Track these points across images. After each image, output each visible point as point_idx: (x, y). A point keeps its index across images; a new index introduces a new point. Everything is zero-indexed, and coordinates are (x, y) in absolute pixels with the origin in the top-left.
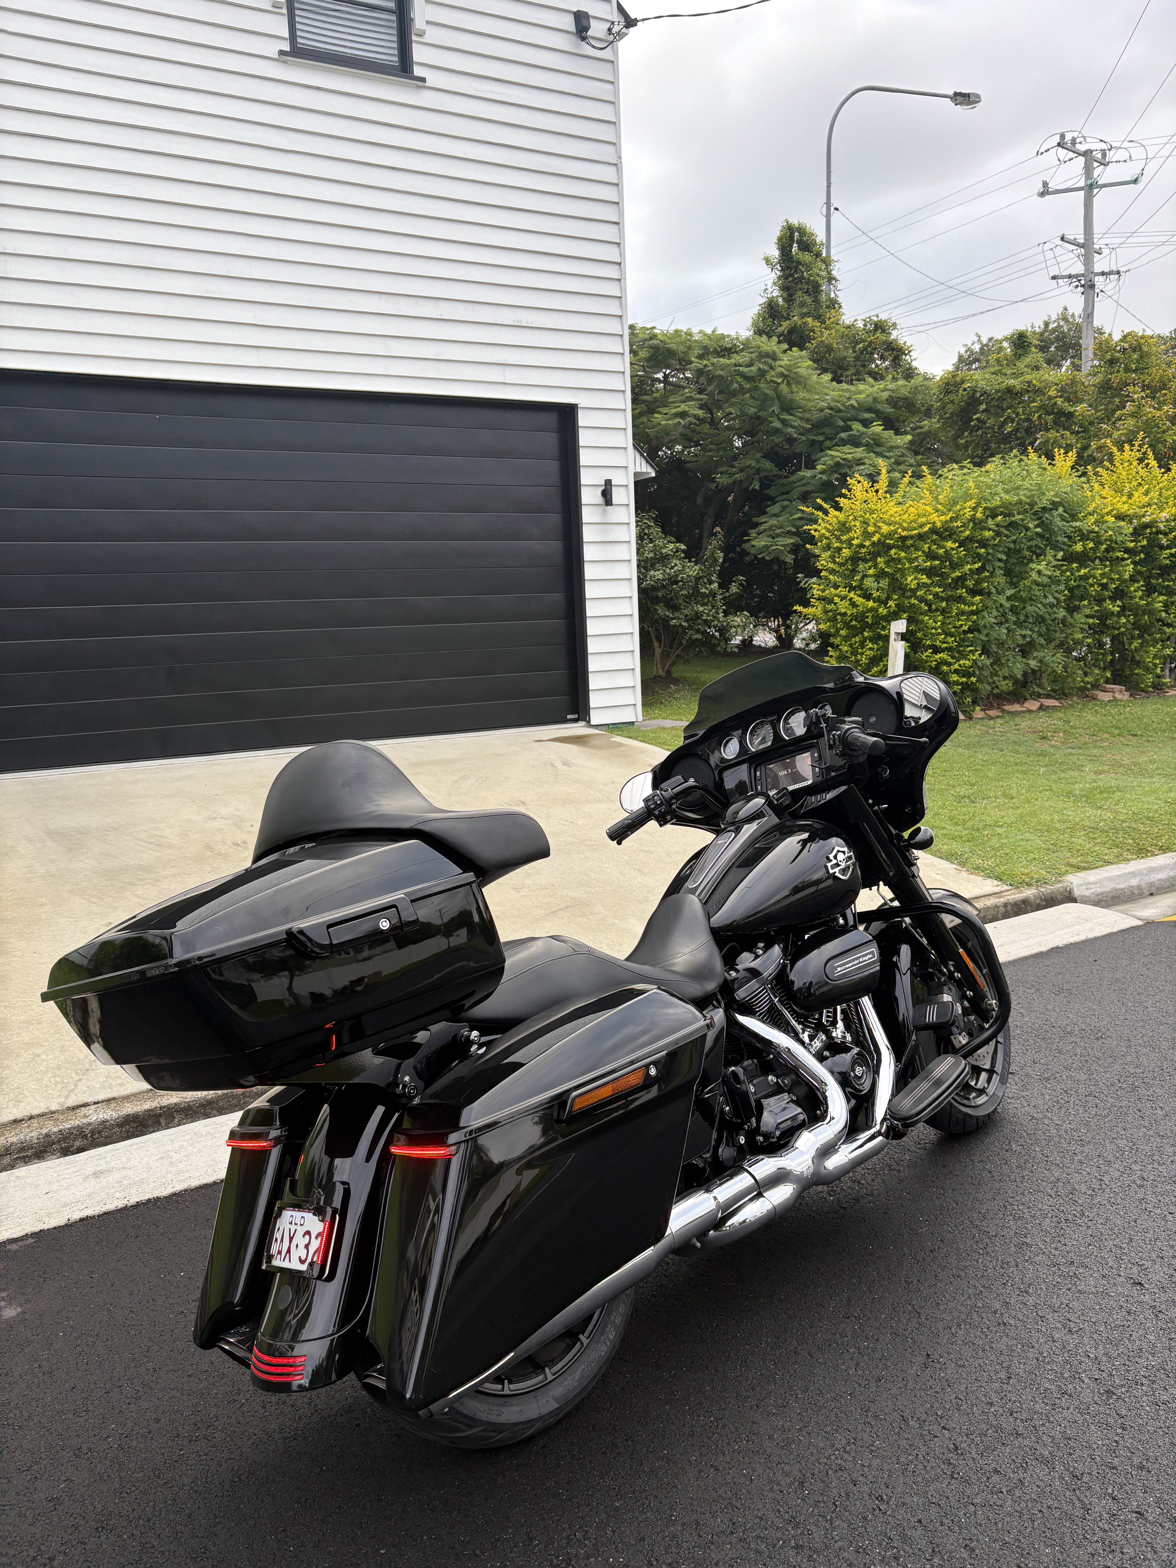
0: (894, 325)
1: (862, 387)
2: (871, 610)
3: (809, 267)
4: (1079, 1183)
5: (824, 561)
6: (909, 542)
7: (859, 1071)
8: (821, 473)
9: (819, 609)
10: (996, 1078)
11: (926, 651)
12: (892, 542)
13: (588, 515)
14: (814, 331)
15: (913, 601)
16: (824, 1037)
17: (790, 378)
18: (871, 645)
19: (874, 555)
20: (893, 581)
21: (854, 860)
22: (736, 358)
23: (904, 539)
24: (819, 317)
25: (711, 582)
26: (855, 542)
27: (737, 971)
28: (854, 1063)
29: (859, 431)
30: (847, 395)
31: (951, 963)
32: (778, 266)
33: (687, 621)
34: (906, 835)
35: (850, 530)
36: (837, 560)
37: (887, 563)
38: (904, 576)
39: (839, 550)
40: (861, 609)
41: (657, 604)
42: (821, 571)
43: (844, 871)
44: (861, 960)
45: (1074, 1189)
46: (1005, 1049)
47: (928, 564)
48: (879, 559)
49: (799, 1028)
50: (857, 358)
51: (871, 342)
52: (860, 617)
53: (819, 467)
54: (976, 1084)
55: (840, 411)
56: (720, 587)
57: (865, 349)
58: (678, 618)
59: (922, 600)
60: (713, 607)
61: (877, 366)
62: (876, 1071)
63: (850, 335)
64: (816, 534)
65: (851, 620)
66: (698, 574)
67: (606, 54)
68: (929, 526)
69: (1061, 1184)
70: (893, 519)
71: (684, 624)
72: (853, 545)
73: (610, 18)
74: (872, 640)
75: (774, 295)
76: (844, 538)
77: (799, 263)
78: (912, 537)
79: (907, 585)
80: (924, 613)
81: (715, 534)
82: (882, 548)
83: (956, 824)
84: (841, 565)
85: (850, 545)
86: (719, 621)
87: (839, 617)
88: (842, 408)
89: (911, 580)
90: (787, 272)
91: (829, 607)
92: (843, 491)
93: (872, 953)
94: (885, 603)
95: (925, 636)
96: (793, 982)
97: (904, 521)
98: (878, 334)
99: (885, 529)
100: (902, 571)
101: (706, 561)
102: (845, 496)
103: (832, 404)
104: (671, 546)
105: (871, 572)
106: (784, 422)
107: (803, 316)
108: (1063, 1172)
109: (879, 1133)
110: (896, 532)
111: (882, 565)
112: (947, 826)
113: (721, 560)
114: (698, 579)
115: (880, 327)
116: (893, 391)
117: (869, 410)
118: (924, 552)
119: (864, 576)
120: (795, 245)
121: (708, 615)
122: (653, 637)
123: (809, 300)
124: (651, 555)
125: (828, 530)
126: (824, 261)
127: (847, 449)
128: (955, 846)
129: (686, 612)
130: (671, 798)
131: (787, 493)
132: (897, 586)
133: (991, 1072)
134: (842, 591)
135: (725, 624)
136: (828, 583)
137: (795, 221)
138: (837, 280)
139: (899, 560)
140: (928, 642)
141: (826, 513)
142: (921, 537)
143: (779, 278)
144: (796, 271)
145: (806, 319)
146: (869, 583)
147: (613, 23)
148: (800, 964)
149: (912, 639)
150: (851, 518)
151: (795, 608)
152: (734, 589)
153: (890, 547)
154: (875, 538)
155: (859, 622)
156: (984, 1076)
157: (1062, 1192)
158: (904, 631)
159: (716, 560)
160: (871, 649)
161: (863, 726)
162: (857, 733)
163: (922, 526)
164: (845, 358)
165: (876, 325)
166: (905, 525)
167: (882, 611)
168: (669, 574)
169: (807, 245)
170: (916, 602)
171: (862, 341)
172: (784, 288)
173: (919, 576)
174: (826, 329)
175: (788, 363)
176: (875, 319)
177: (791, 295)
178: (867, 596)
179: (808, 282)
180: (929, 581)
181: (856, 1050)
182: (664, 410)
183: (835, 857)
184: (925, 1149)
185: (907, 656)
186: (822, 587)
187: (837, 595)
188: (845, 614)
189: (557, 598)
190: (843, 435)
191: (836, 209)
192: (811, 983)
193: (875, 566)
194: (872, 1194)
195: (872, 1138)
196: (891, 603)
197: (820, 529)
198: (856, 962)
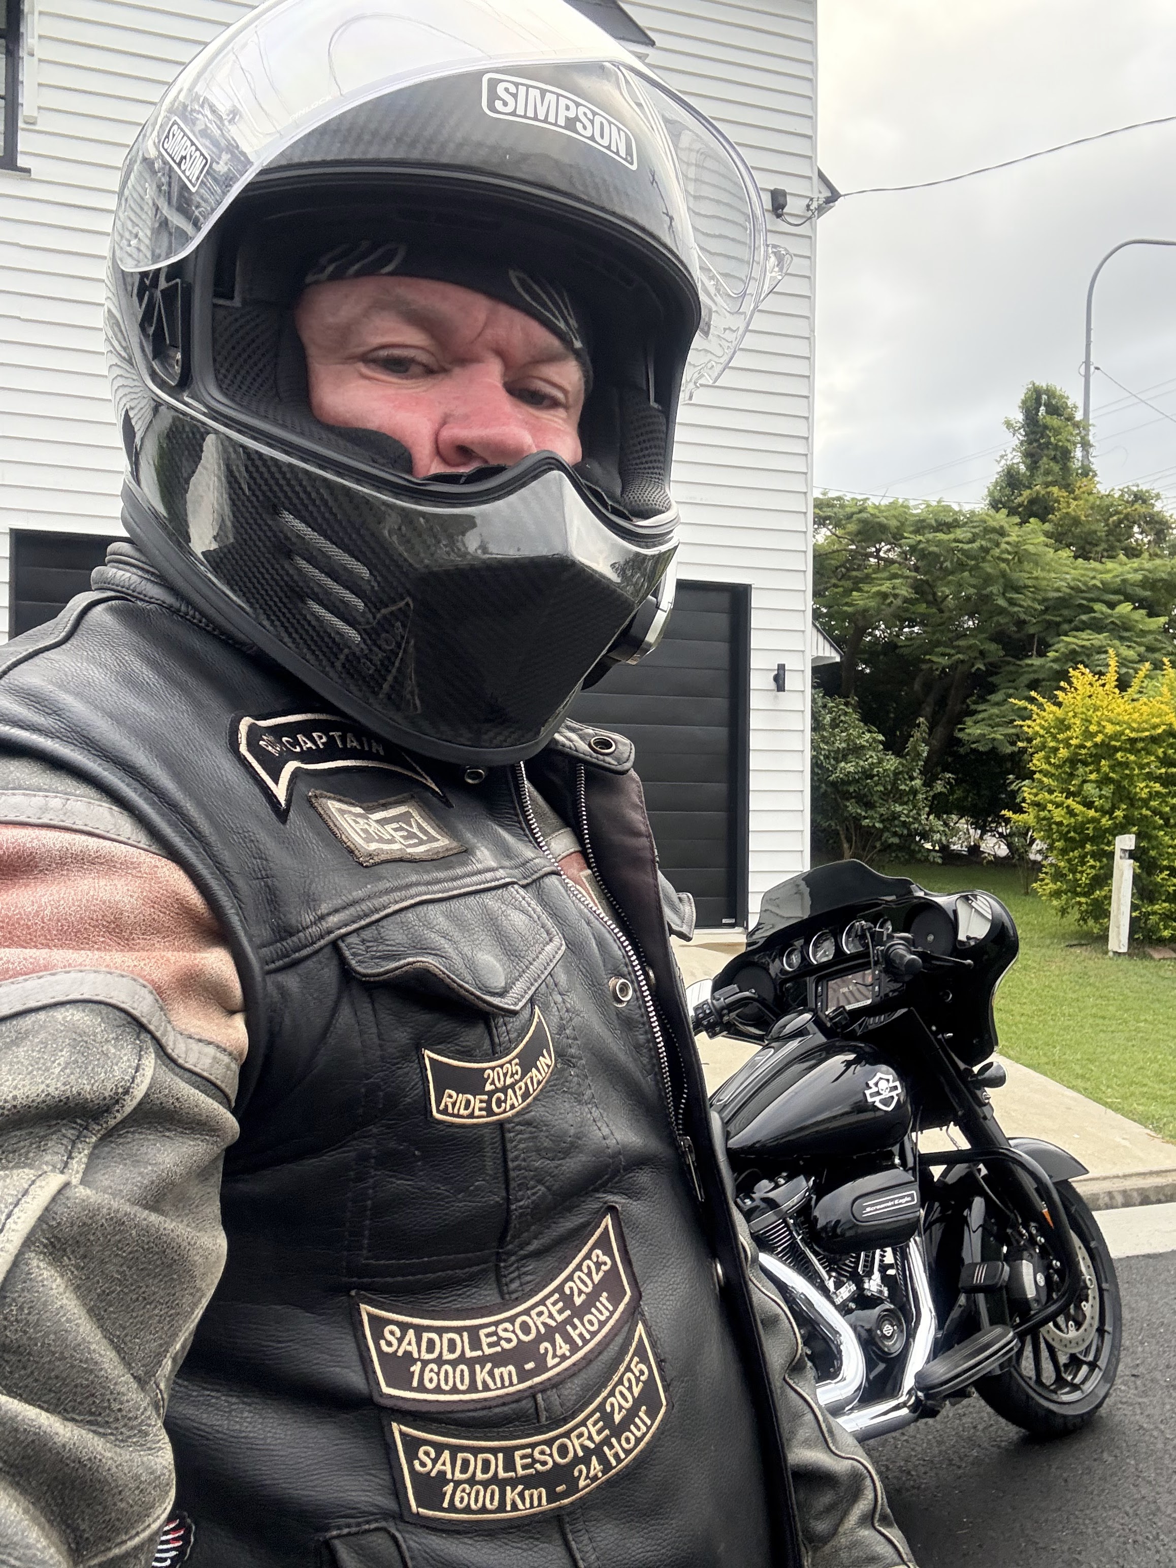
0: (1158, 496)
1: (1110, 565)
2: (1093, 820)
3: (1057, 432)
4: (1167, 1504)
5: (1037, 762)
6: (1140, 745)
7: (888, 1329)
8: (1053, 661)
9: (1032, 816)
10: (1097, 1374)
11: (1161, 872)
12: (1118, 744)
13: (756, 701)
14: (1058, 502)
15: (1145, 812)
16: (853, 1287)
17: (1020, 556)
18: (1092, 862)
19: (1096, 759)
20: (1119, 787)
21: (899, 1090)
22: (959, 533)
23: (1133, 741)
24: (1068, 487)
25: (912, 778)
26: (1074, 742)
27: (752, 1200)
28: (881, 1320)
29: (1102, 613)
30: (1092, 574)
31: (1033, 1224)
32: (1022, 431)
33: (882, 821)
34: (976, 1069)
35: (1068, 728)
36: (1053, 761)
37: (1112, 768)
38: (1132, 783)
39: (1055, 750)
40: (1080, 818)
41: (848, 799)
42: (1034, 772)
43: (886, 1102)
44: (896, 1202)
45: (1158, 1509)
46: (1113, 1339)
47: (1163, 770)
48: (1103, 762)
49: (823, 1272)
50: (1109, 533)
51: (1127, 515)
52: (1080, 828)
53: (1051, 654)
54: (1073, 1379)
55: (1083, 591)
56: (924, 785)
57: (1120, 522)
58: (872, 818)
59: (1155, 812)
60: (914, 807)
61: (1136, 541)
62: (911, 1335)
63: (1104, 509)
64: (1030, 731)
65: (1069, 832)
66: (896, 768)
67: (803, 230)
68: (1164, 727)
69: (1144, 1503)
70: (1120, 718)
71: (877, 825)
72: (1071, 745)
73: (810, 195)
74: (1094, 855)
75: (1015, 461)
76: (1060, 737)
77: (1046, 427)
78: (1142, 740)
79: (1136, 793)
80: (1160, 828)
81: (919, 725)
82: (1106, 750)
83: (1161, 1081)
84: (1057, 767)
85: (1068, 746)
86: (920, 824)
87: (1054, 826)
88: (1083, 588)
89: (1142, 789)
90: (1032, 437)
91: (1042, 814)
92: (1062, 684)
93: (912, 1195)
94: (1110, 812)
95: (1160, 855)
96: (816, 1219)
97: (1134, 721)
98: (1136, 506)
99: (1110, 729)
100: (1130, 777)
101: (908, 754)
102: (1063, 689)
103: (1072, 584)
104: (867, 736)
105: (1093, 777)
106: (1011, 602)
107: (1047, 485)
108: (1152, 1491)
109: (904, 1405)
110: (1122, 733)
111: (1106, 769)
112: (1150, 1084)
113: (925, 754)
114: (896, 774)
115: (1140, 498)
116: (1150, 571)
117: (1116, 592)
118: (1157, 757)
119: (1085, 781)
120: (1042, 408)
121: (907, 816)
122: (843, 837)
123: (1056, 468)
124: (844, 745)
125: (1042, 727)
126: (1076, 425)
127: (1084, 635)
128: (1154, 1108)
129: (882, 810)
130: (723, 1008)
131: (1014, 681)
132: (1123, 794)
133: (1093, 1366)
134: (1059, 797)
135: (927, 828)
136: (1042, 787)
137: (1042, 384)
138: (1091, 446)
139: (1126, 765)
140: (1165, 863)
141: (1041, 706)
142: (1154, 740)
143: (1022, 443)
144: (1042, 437)
145: (1050, 489)
146: (1089, 788)
147: (812, 199)
148: (827, 1198)
149: (1144, 857)
150: (1071, 714)
151: (1003, 812)
152: (939, 787)
153: (1117, 749)
154: (1098, 739)
155: (1079, 834)
156: (1085, 1369)
157: (1142, 1511)
158: (1133, 848)
159: (919, 754)
160: (1092, 867)
161: (909, 943)
162: (901, 950)
163: (1155, 727)
164: (1095, 532)
165: (1136, 496)
166: (1135, 725)
167: (1105, 822)
168: (862, 767)
169: (1055, 410)
170: (1149, 813)
171: (1117, 512)
172: (1028, 455)
173: (1152, 784)
174: (1075, 499)
175: (1016, 539)
176: (1135, 489)
177: (1036, 462)
178: (1089, 805)
179: (1056, 447)
180: (1164, 791)
181: (888, 1306)
182: (866, 588)
183: (876, 1084)
184: (999, 1447)
185: (1136, 878)
186: (1034, 791)
187: (1051, 802)
188: (1060, 824)
189: (720, 788)
190: (1084, 617)
191: (1097, 368)
192: (838, 1222)
193: (1098, 771)
194: (919, 1488)
195: (897, 1408)
196: (1119, 813)
197: (1031, 727)
198: (890, 1204)
